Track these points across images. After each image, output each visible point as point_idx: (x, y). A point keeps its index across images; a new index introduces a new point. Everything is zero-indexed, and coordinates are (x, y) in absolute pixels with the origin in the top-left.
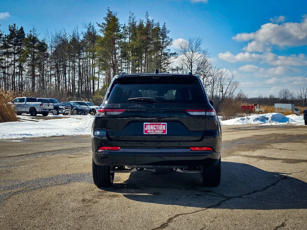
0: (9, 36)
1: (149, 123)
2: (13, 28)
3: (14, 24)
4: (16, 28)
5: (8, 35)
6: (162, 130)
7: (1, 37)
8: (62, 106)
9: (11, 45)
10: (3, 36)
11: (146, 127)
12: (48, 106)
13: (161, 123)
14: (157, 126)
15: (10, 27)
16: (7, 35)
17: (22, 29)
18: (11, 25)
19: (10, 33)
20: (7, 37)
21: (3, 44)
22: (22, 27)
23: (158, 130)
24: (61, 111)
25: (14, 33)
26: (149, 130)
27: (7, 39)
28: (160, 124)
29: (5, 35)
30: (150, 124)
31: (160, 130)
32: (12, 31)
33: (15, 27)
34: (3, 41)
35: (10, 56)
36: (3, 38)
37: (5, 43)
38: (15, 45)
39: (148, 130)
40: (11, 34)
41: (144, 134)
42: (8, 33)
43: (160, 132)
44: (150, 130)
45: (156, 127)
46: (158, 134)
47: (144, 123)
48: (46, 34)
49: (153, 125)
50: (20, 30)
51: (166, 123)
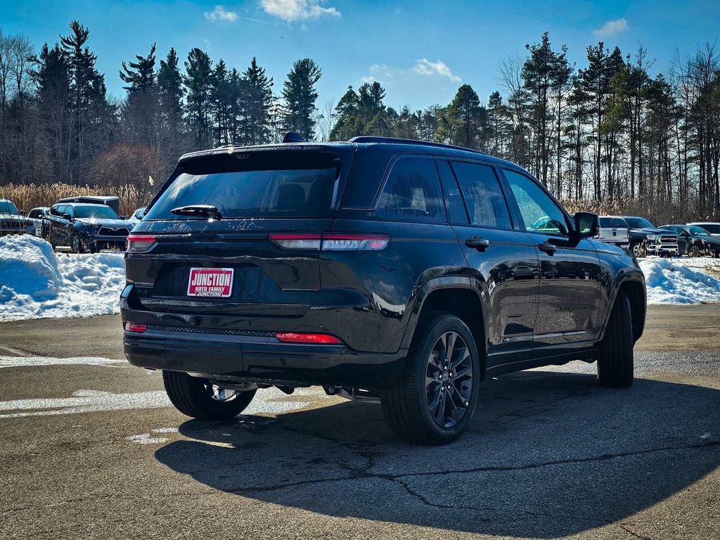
0: (587, 72)
1: (201, 269)
2: (598, 52)
3: (600, 43)
4: (604, 52)
5: (586, 69)
6: (223, 286)
7: (568, 77)
8: (654, 236)
9: (594, 94)
10: (576, 73)
11: (193, 278)
12: (614, 234)
13: (223, 269)
14: (215, 275)
15: (590, 51)
16: (584, 71)
17: (617, 52)
18: (593, 47)
19: (591, 64)
20: (584, 74)
21: (575, 92)
22: (617, 48)
23: (215, 286)
24: (650, 247)
25: (600, 64)
26: (198, 286)
27: (583, 80)
28: (221, 272)
29: (580, 70)
30: (202, 272)
31: (219, 286)
32: (595, 59)
33: (601, 51)
34: (576, 84)
35: (590, 119)
36: (575, 78)
37: (580, 90)
38: (601, 93)
39: (196, 285)
40: (593, 67)
41: (189, 294)
42: (586, 65)
43: (217, 292)
44: (201, 286)
45: (211, 279)
46: (214, 295)
47: (192, 269)
48: (673, 60)
49: (208, 272)
50: (612, 56)
51: (232, 270)
